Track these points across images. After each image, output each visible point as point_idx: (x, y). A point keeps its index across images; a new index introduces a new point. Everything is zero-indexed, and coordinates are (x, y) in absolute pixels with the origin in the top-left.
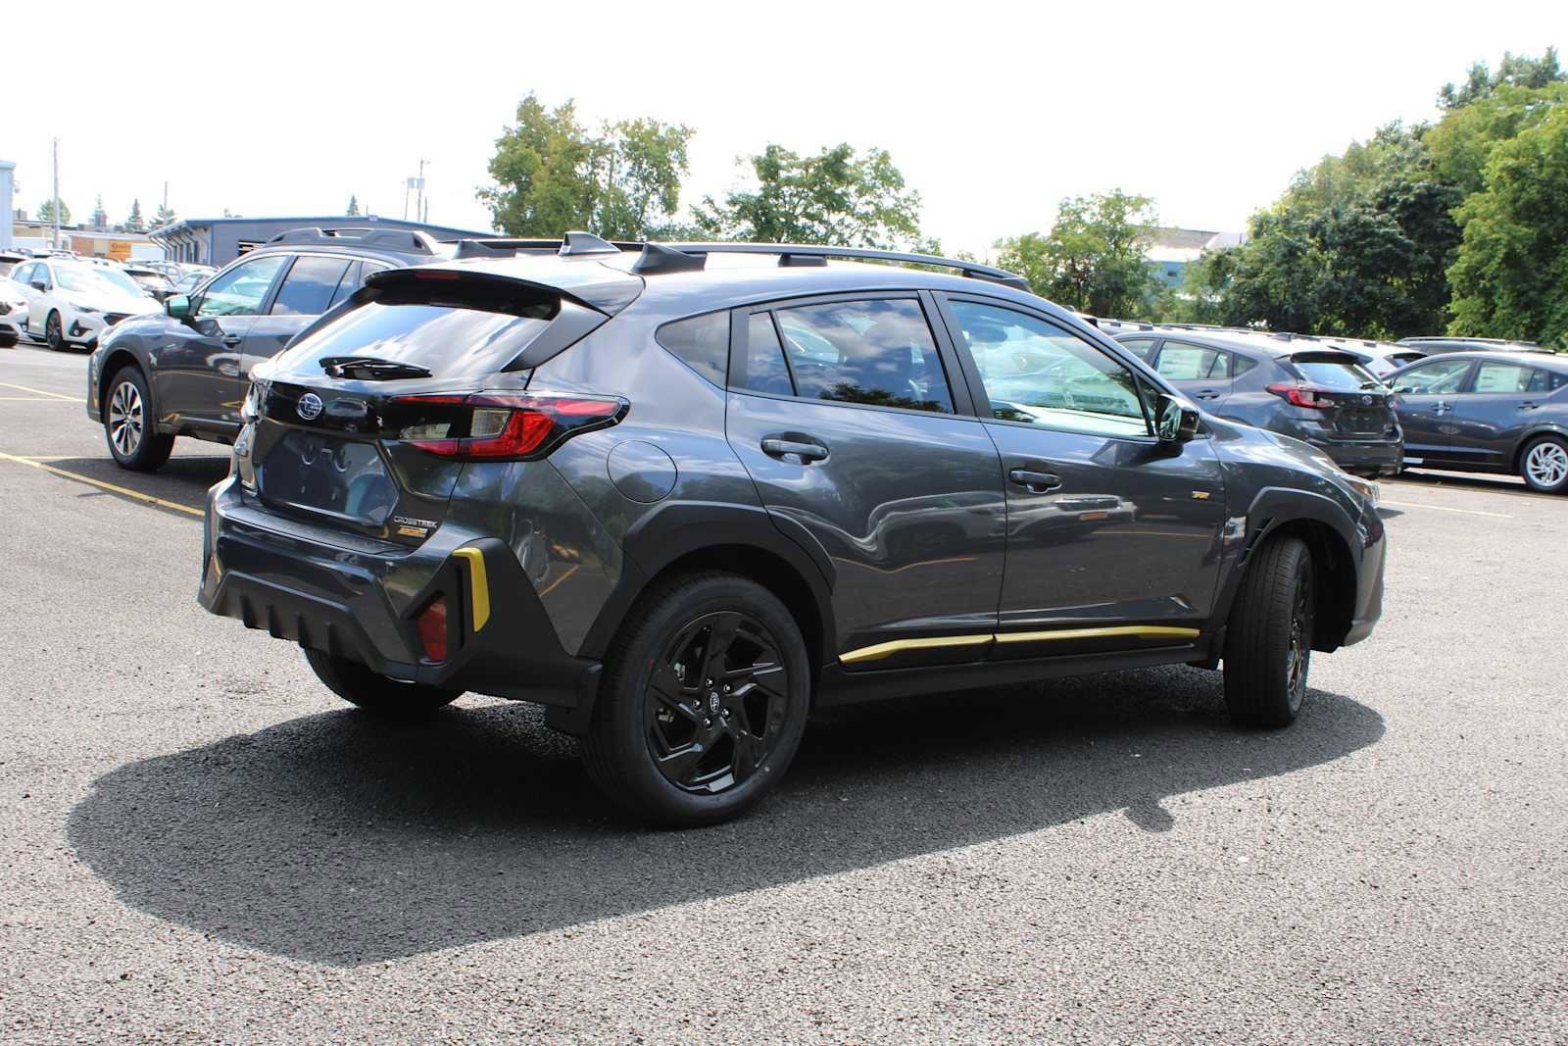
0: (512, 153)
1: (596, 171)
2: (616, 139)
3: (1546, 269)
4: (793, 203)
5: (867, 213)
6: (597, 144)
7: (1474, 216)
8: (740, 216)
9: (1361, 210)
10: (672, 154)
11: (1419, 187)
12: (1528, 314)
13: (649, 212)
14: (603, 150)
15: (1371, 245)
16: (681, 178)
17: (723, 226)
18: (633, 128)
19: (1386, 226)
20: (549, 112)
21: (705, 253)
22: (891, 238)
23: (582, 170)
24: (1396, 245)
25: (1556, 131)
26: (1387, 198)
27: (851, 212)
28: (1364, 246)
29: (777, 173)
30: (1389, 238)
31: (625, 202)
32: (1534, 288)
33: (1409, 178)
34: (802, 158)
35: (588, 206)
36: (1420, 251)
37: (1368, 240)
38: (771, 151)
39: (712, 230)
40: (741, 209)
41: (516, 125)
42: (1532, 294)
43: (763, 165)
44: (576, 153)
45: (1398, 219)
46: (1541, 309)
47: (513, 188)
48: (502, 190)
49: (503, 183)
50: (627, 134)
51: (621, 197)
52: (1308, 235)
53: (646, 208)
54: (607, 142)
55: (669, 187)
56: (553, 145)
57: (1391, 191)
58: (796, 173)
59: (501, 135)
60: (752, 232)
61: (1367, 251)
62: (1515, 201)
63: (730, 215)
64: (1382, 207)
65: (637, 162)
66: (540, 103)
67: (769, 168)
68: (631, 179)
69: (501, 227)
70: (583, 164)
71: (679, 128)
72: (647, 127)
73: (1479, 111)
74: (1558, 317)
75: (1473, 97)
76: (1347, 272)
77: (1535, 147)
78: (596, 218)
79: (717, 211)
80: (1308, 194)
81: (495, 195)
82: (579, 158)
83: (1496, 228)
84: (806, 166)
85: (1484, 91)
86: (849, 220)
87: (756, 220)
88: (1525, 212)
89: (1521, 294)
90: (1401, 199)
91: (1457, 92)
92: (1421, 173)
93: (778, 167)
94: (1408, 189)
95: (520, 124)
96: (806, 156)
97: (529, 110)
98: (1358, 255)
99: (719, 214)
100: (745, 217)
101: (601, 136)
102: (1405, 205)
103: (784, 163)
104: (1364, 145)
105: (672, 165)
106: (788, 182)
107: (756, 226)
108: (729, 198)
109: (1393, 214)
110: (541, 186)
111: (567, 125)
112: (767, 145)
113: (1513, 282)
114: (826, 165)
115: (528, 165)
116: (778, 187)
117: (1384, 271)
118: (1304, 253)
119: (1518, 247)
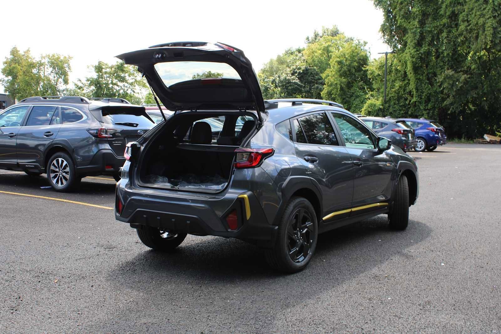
0: (9, 66)
1: (40, 71)
2: (46, 61)
3: (350, 91)
4: (107, 80)
5: (132, 83)
6: (39, 62)
7: (328, 76)
8: (90, 85)
9: (286, 75)
10: (66, 65)
11: (303, 68)
12: (346, 105)
13: (59, 85)
14: (41, 64)
15: (291, 86)
16: (69, 73)
17: (85, 88)
18: (52, 57)
19: (294, 80)
20: (21, 52)
21: (277, 102)
22: (140, 90)
23: (35, 71)
24: (298, 86)
25: (350, 50)
26: (294, 71)
27: (126, 82)
28: (288, 86)
29: (102, 70)
30: (295, 83)
31: (50, 81)
32: (348, 97)
33: (300, 65)
34: (110, 65)
35: (38, 83)
36: (304, 87)
37: (290, 84)
38: (100, 63)
39: (81, 90)
40: (91, 82)
41: (10, 57)
42: (347, 99)
43: (97, 68)
44: (32, 66)
45: (298, 78)
46: (349, 103)
47: (10, 78)
48: (6, 79)
49: (6, 76)
50: (50, 59)
51: (49, 80)
52: (271, 83)
53: (58, 83)
54: (43, 61)
55: (65, 76)
56: (24, 63)
57: (295, 69)
58: (108, 70)
59: (5, 60)
60: (94, 90)
61: (290, 88)
62: (340, 71)
63: (87, 84)
64: (293, 74)
65: (54, 68)
66: (18, 49)
67: (99, 69)
68: (52, 74)
69: (7, 92)
70: (35, 69)
71: (67, 57)
72: (57, 56)
73: (318, 44)
74: (355, 105)
75: (315, 40)
76: (283, 94)
77: (344, 55)
78: (41, 87)
79: (82, 83)
80: (266, 71)
81: (4, 81)
82: (34, 67)
83: (336, 80)
84: (111, 68)
85: (318, 38)
86: (126, 85)
87: (96, 85)
88: (343, 74)
89: (344, 99)
90: (298, 71)
91: (310, 39)
92: (303, 63)
93: (102, 68)
94: (300, 69)
95: (12, 56)
96: (111, 64)
97: (14, 52)
98: (287, 89)
99: (83, 84)
100: (92, 85)
101: (40, 59)
102: (299, 73)
103: (104, 67)
104: (282, 56)
105: (66, 68)
106: (106, 73)
107: (96, 88)
108: (86, 79)
109: (296, 76)
110: (20, 78)
111: (28, 56)
112: (99, 61)
113: (342, 95)
114: (118, 67)
115: (15, 71)
116: (102, 75)
117: (295, 94)
118: (270, 89)
119: (343, 85)
